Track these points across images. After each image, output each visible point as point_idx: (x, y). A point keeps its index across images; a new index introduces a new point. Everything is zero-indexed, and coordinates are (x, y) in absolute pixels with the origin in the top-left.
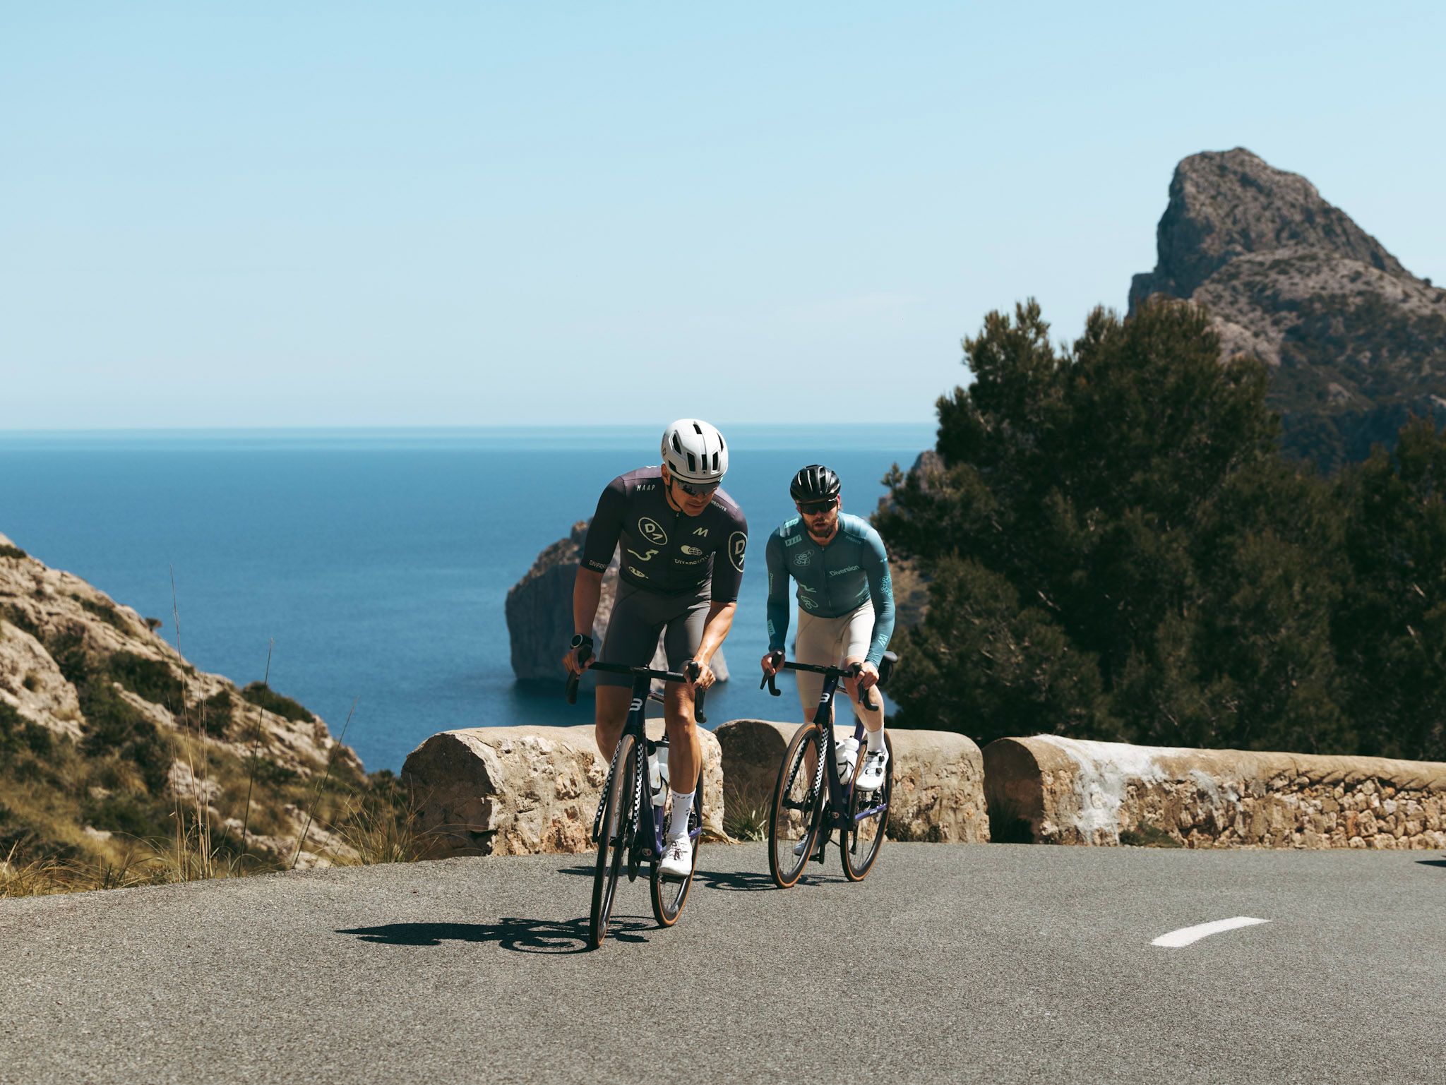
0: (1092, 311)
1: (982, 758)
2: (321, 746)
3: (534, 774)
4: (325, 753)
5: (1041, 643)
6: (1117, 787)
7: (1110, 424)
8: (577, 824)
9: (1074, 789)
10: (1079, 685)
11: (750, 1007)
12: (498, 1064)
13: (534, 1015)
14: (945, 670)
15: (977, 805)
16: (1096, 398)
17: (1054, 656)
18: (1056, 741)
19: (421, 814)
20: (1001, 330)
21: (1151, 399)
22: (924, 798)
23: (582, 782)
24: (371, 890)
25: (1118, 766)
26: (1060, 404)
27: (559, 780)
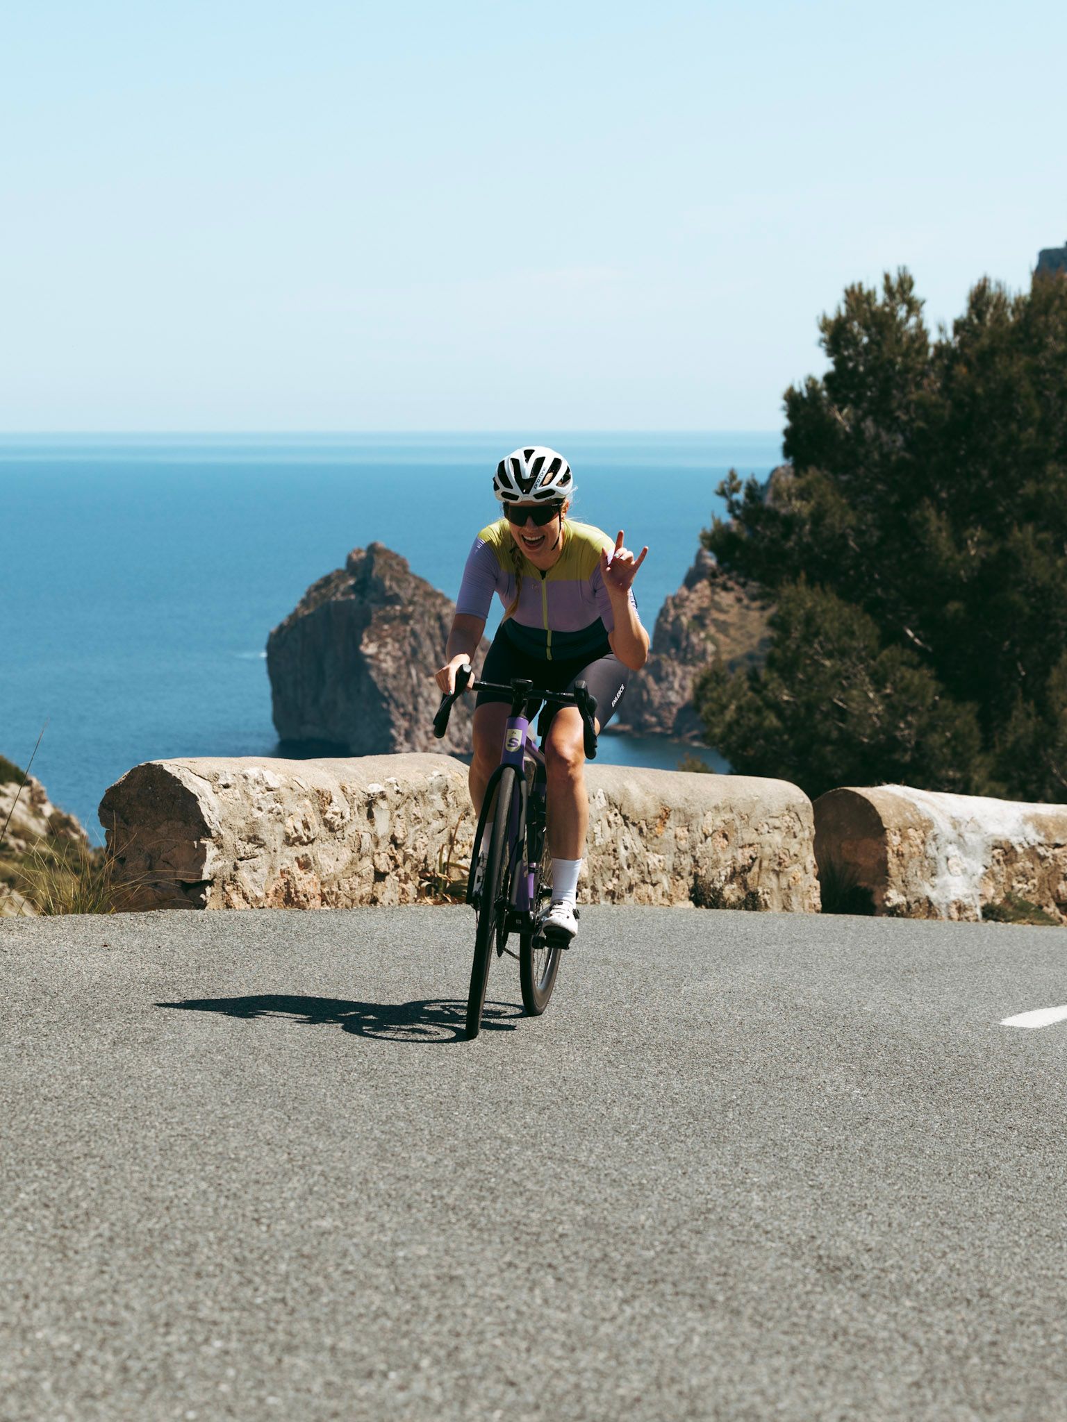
0: (975, 283)
1: (812, 811)
2: (38, 814)
3: (258, 814)
4: (43, 822)
5: (905, 690)
6: (980, 849)
7: (995, 422)
8: (311, 875)
9: (926, 852)
10: (953, 743)
11: (492, 1073)
12: (173, 1120)
13: (226, 1074)
14: (789, 723)
15: (805, 868)
16: (979, 390)
17: (922, 706)
18: (906, 793)
19: (122, 860)
20: (865, 306)
21: (1047, 393)
22: (740, 858)
23: (316, 825)
24: (54, 942)
25: (982, 825)
26: (933, 398)
27: (289, 822)
